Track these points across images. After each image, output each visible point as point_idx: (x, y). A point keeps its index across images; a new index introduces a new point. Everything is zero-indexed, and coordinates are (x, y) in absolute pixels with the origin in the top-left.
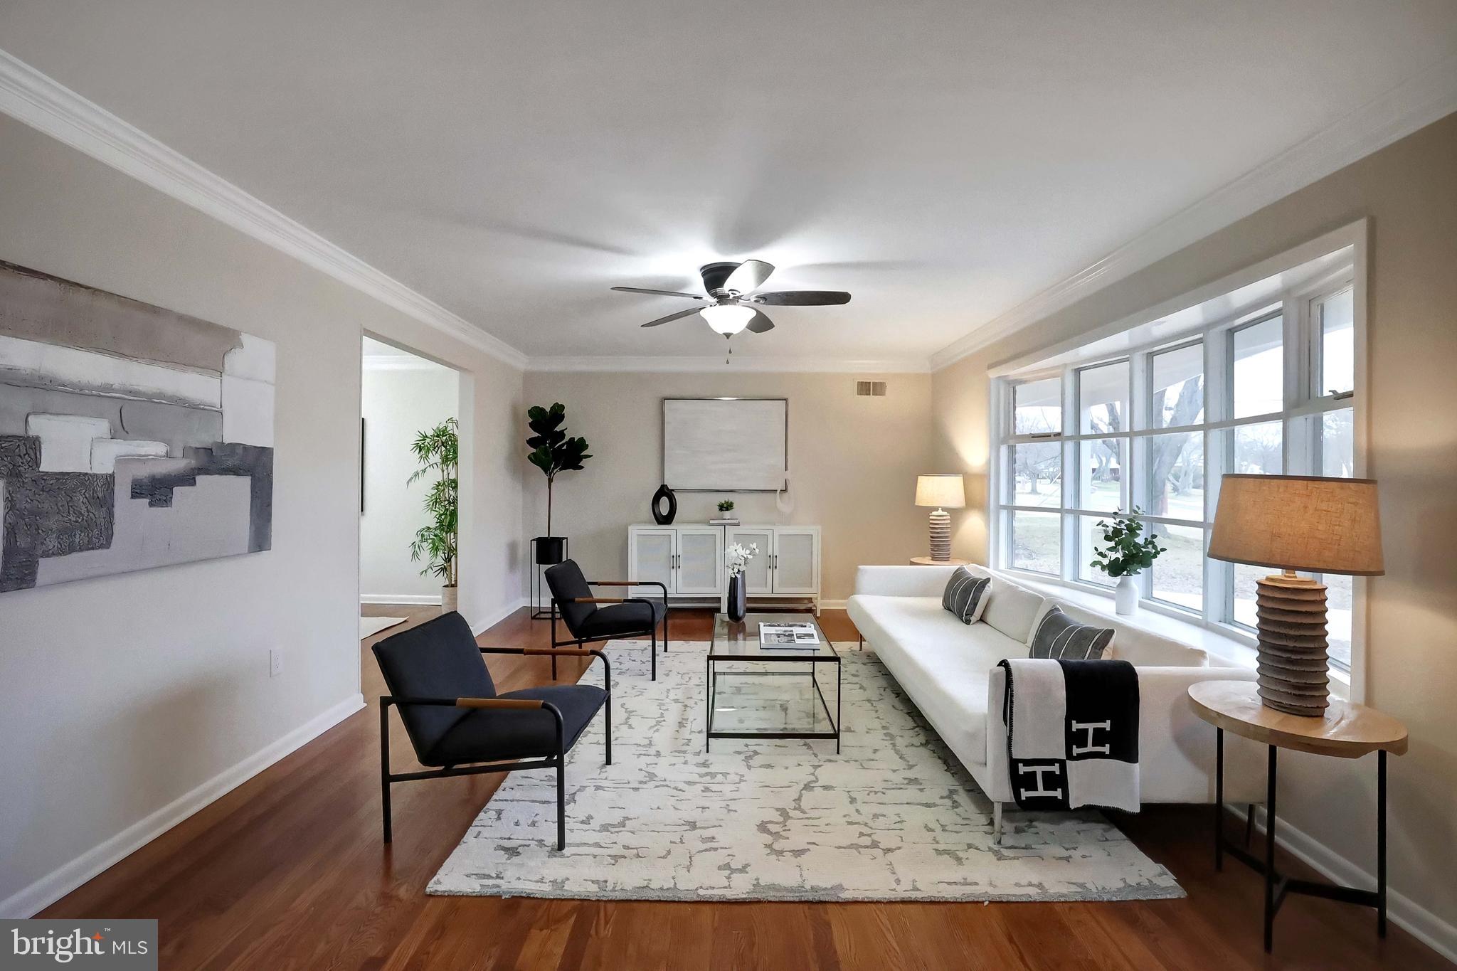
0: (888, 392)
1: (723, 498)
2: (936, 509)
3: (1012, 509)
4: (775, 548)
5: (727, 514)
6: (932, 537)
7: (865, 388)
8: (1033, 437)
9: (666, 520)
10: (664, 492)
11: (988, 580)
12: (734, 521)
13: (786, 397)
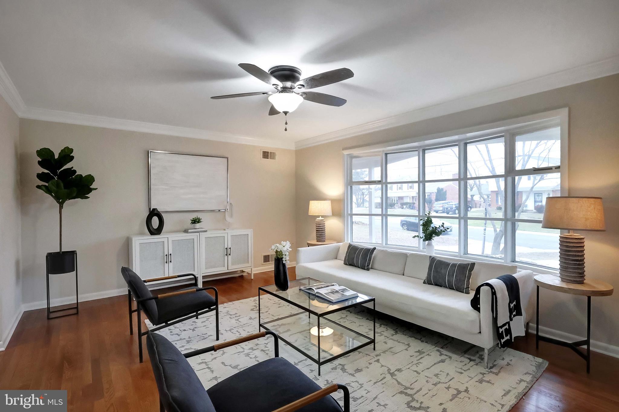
0: (277, 157)
1: (194, 216)
2: (318, 216)
3: (352, 215)
4: (229, 243)
5: (197, 225)
6: (317, 231)
7: (266, 155)
8: (365, 183)
9: (158, 231)
10: (153, 213)
11: (375, 249)
12: (204, 230)
13: (227, 156)
